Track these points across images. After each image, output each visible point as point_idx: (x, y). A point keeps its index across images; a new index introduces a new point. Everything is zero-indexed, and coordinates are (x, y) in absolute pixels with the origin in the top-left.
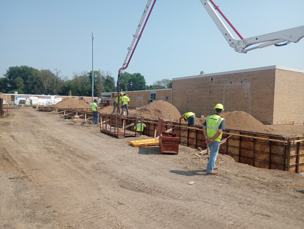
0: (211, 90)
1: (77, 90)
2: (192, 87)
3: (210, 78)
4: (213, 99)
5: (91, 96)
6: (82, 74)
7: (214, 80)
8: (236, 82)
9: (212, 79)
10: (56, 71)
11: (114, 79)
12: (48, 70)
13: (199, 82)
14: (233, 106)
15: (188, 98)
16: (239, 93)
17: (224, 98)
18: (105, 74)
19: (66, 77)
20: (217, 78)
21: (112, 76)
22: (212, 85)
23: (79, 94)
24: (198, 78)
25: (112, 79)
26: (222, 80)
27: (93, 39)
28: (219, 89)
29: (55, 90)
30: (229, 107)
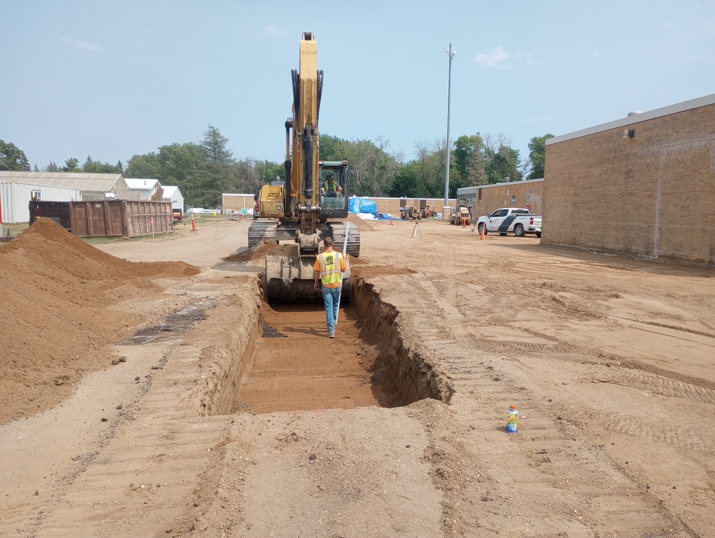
0: (630, 167)
1: (425, 184)
2: (586, 160)
3: (626, 132)
4: (632, 195)
5: (443, 196)
6: (438, 145)
7: (637, 137)
8: (694, 139)
9: (631, 134)
10: (379, 142)
11: (518, 155)
12: (369, 142)
13: (601, 144)
14: (683, 217)
15: (577, 195)
16: (700, 174)
17: (659, 192)
18: (493, 142)
19: (400, 155)
20: (645, 130)
21: (514, 148)
22: (632, 151)
23: (431, 193)
24: (599, 135)
25: (514, 155)
26: (657, 135)
27: (450, 58)
28: (648, 165)
29: (376, 186)
30: (672, 221)
